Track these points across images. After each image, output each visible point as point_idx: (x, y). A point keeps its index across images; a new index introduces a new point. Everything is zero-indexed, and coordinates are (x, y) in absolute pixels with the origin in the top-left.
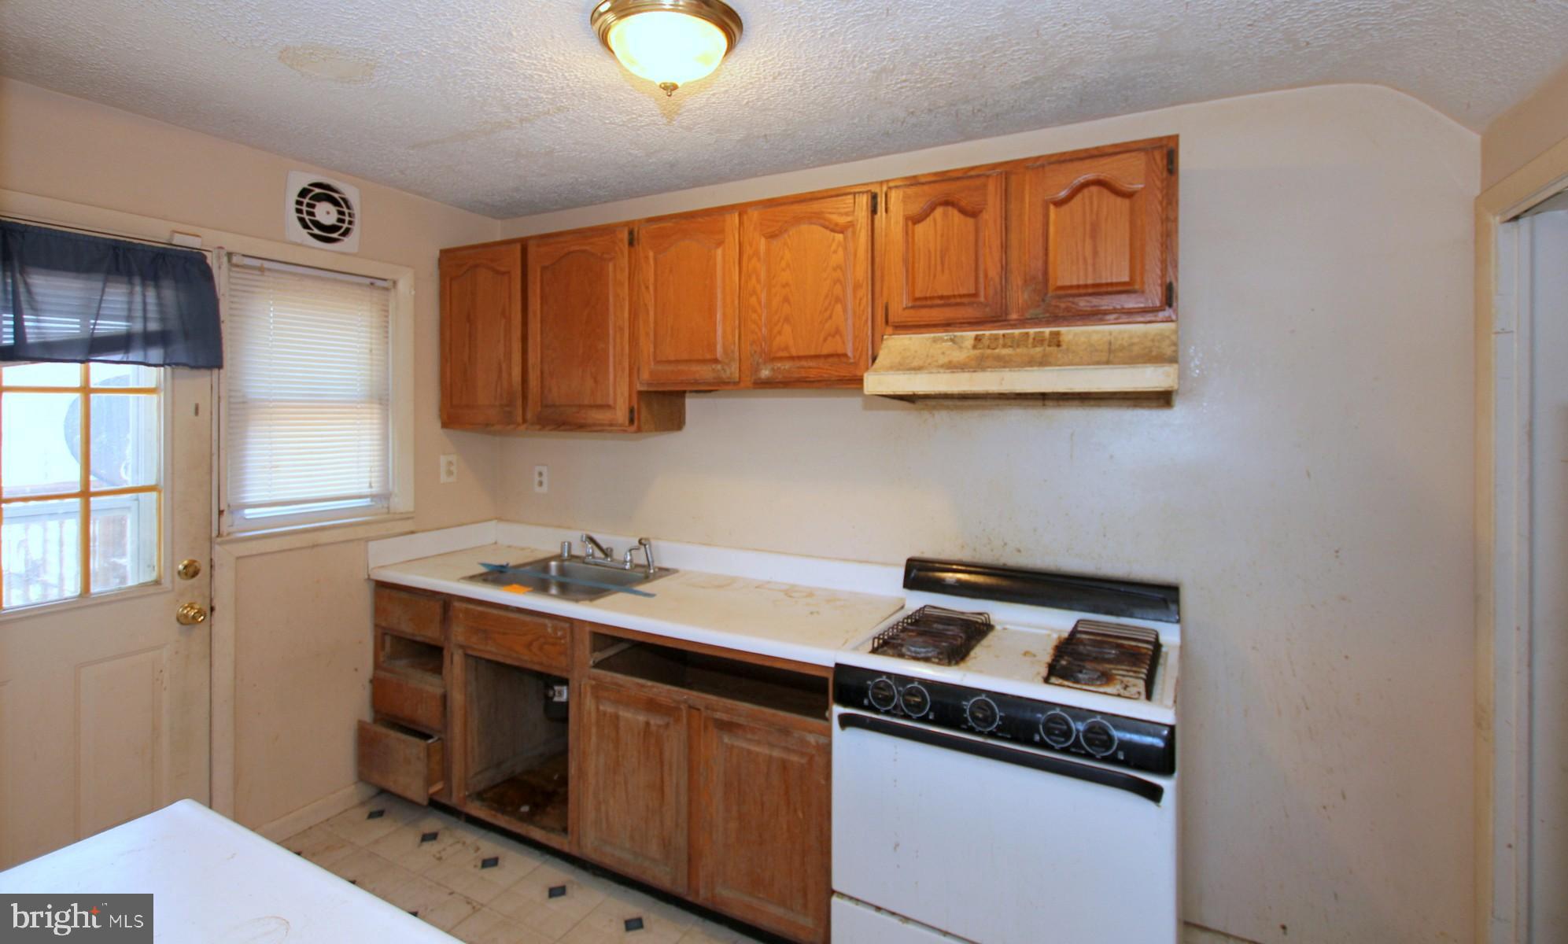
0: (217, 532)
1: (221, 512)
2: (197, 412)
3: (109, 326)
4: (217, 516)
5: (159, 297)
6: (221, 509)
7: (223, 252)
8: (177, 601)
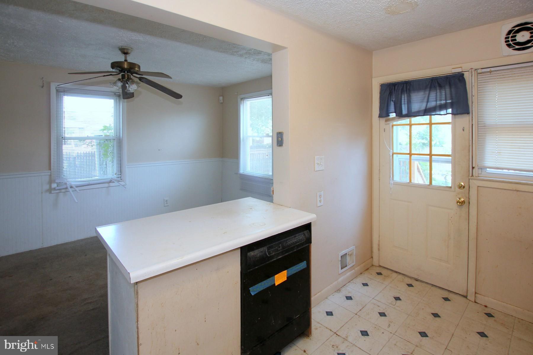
0: (471, 175)
1: (473, 168)
2: (463, 130)
3: (432, 104)
4: (471, 169)
5: (451, 91)
6: (473, 166)
7: (473, 70)
8: (457, 196)
